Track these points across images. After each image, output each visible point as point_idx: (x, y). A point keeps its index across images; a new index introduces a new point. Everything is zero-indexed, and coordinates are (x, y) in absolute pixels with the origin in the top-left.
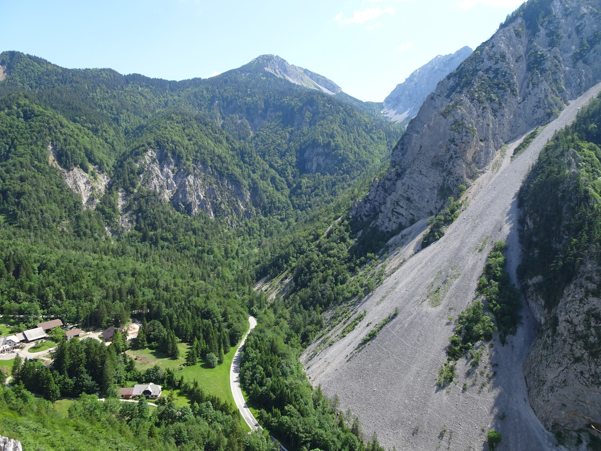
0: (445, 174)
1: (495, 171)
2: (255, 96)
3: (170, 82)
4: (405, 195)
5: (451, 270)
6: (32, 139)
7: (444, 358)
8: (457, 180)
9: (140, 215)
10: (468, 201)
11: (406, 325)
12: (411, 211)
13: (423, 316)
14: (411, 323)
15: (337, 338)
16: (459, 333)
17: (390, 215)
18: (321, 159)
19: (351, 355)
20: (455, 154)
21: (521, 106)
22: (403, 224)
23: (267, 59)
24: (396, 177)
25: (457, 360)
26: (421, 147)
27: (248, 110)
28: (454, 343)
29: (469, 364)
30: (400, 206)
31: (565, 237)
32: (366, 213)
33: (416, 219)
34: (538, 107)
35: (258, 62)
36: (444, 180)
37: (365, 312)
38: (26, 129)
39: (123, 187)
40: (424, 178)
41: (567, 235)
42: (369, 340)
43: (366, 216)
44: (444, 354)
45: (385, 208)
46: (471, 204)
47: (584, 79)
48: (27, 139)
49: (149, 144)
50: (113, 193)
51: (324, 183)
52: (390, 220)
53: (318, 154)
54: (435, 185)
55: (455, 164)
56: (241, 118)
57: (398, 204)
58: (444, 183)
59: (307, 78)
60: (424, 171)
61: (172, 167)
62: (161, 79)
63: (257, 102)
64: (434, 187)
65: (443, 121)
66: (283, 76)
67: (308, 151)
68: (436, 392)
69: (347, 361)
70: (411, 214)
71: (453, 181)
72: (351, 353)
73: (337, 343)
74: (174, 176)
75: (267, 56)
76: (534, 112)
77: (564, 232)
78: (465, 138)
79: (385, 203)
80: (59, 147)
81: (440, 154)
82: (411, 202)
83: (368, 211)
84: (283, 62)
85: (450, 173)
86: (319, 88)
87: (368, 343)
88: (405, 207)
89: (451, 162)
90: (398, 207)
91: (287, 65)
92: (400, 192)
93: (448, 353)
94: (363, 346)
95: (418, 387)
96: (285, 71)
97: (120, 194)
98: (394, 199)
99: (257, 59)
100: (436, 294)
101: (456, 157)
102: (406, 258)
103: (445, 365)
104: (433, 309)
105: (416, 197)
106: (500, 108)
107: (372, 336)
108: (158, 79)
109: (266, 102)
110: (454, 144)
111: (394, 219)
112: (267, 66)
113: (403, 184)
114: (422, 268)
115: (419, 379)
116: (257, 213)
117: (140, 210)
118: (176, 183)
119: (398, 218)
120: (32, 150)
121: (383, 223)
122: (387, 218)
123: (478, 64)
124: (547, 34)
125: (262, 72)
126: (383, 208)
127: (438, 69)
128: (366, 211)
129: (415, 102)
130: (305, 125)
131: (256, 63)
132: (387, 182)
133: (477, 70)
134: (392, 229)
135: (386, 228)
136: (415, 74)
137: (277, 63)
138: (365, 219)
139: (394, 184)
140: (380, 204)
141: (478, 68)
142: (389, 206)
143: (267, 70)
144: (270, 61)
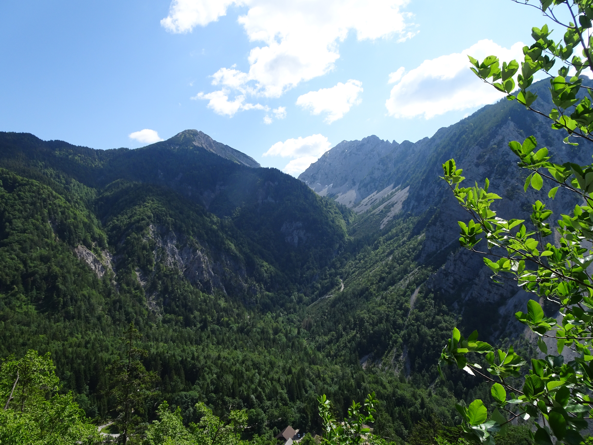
3: (97, 151)
6: (26, 211)
9: (167, 296)
12: (510, 283)
17: (488, 286)
18: (301, 234)
22: (505, 295)
23: (194, 134)
32: (451, 286)
33: (516, 290)
35: (185, 136)
38: (15, 200)
39: (139, 266)
45: (480, 281)
48: (20, 211)
49: (149, 217)
50: (131, 273)
51: (312, 256)
53: (298, 228)
59: (229, 153)
61: (174, 242)
62: (87, 148)
66: (209, 150)
67: (284, 225)
74: (179, 252)
75: (192, 131)
80: (58, 221)
83: (452, 283)
84: (207, 138)
88: (503, 279)
91: (211, 141)
96: (210, 145)
97: (137, 274)
98: (486, 272)
99: (183, 133)
108: (83, 147)
111: (494, 291)
112: (194, 140)
116: (261, 288)
117: (165, 290)
118: (182, 259)
119: (498, 290)
120: (34, 225)
121: (480, 294)
122: (485, 290)
123: (505, 156)
124: (541, 135)
125: (192, 146)
126: (477, 281)
127: (348, 152)
128: (450, 284)
129: (332, 180)
130: (270, 200)
131: (183, 136)
132: (463, 256)
133: (507, 161)
134: (494, 301)
135: (487, 299)
136: (326, 155)
137: (202, 139)
138: (452, 291)
139: (471, 258)
140: (460, 276)
141: (507, 159)
142: (483, 278)
143: (196, 145)
144: (196, 136)
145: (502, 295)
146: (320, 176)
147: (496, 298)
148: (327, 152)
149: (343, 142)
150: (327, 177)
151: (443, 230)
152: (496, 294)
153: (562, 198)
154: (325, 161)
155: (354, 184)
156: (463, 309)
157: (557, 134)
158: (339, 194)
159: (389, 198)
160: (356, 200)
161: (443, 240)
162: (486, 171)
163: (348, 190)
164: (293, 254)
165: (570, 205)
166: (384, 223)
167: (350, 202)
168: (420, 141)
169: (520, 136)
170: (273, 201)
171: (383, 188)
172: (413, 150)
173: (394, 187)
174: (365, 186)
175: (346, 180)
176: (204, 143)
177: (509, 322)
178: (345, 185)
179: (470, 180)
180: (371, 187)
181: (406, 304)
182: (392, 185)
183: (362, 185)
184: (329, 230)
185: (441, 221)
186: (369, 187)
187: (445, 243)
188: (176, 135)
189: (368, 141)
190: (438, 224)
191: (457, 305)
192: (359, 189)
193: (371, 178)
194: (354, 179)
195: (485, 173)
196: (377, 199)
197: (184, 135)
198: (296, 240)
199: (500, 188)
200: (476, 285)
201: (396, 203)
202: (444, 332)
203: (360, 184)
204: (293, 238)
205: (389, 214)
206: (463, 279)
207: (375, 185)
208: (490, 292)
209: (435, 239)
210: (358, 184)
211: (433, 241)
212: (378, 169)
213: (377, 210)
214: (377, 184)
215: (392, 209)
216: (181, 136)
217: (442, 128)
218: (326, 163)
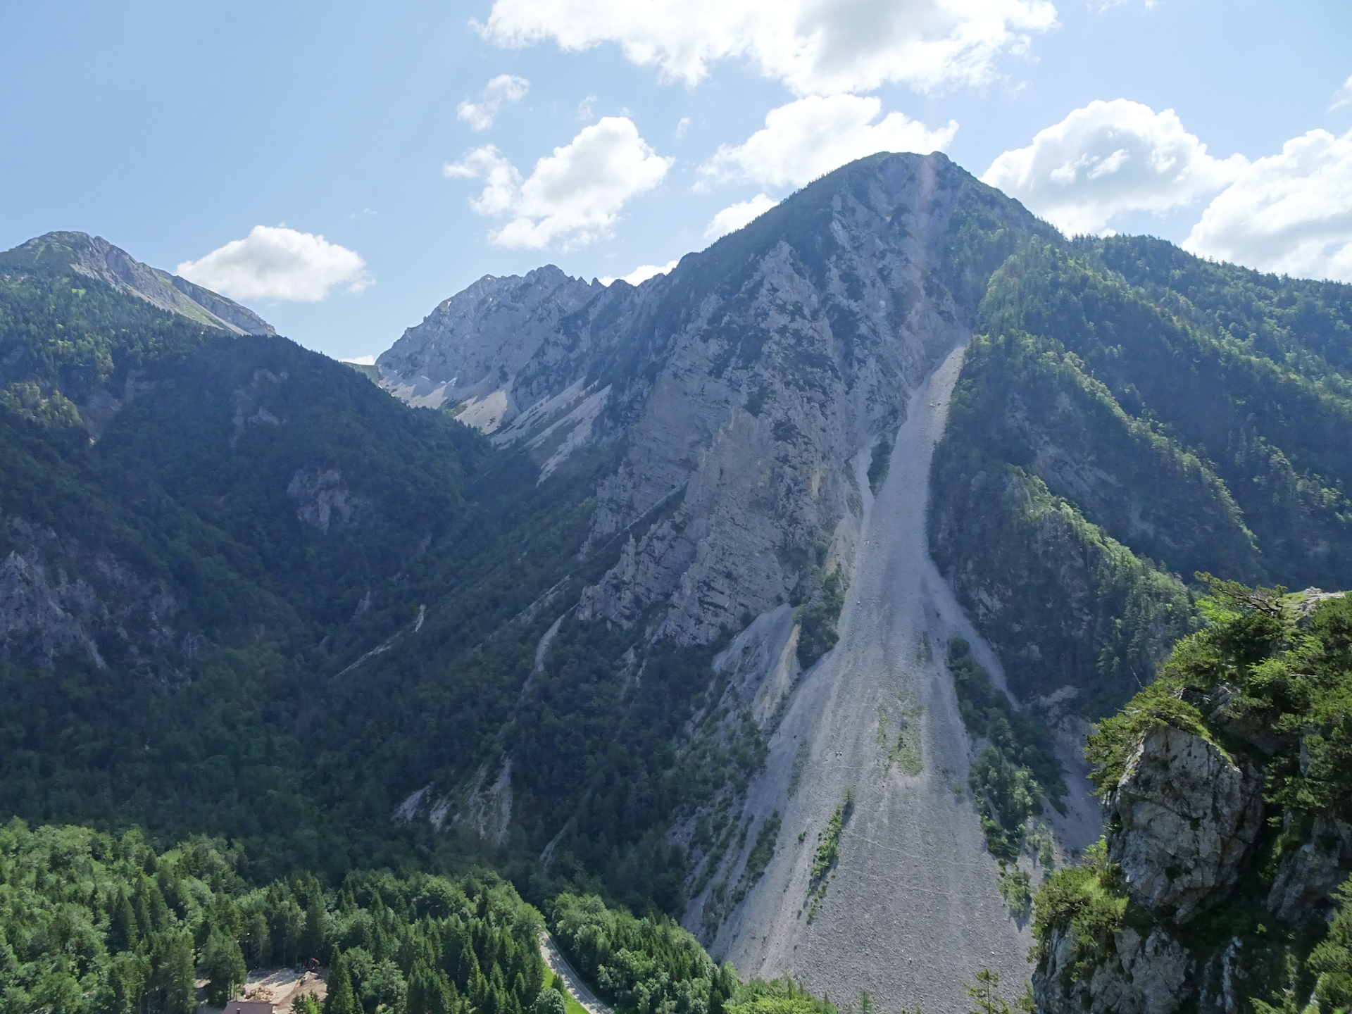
0: (784, 522)
1: (858, 514)
2: (81, 337)
4: (720, 567)
5: (899, 702)
7: (992, 864)
8: (810, 533)
10: (843, 570)
11: (886, 821)
12: (741, 599)
13: (906, 796)
14: (893, 814)
15: (744, 883)
16: (986, 812)
17: (696, 610)
18: (340, 499)
19: (809, 909)
20: (795, 484)
21: (850, 397)
22: (729, 626)
23: (76, 243)
24: (674, 533)
25: (1015, 860)
26: (722, 471)
27: (66, 371)
28: (990, 831)
29: (1038, 863)
30: (716, 590)
31: (1085, 618)
32: (627, 612)
33: (753, 613)
34: (875, 401)
35: (49, 247)
36: (786, 534)
37: (775, 815)
40: (744, 533)
41: (1087, 615)
42: (827, 869)
43: (628, 618)
44: (987, 857)
45: (681, 598)
46: (852, 576)
47: (916, 357)
52: (699, 621)
53: (329, 486)
54: (769, 545)
55: (801, 503)
56: (47, 393)
57: (710, 588)
58: (786, 540)
59: (183, 298)
60: (740, 519)
63: (92, 352)
64: (766, 549)
65: (754, 422)
66: (124, 289)
67: (296, 479)
68: (1020, 929)
69: (809, 923)
70: (742, 605)
71: (803, 535)
72: (805, 904)
73: (752, 893)
75: (70, 235)
76: (869, 410)
77: (1080, 610)
78: (805, 455)
79: (678, 587)
81: (761, 484)
82: (735, 580)
83: (628, 605)
84: (118, 256)
85: (793, 521)
86: (220, 324)
87: (830, 874)
88: (727, 592)
89: (791, 501)
90: (712, 594)
91: (130, 264)
92: (708, 563)
93: (995, 853)
94: (822, 883)
95: (983, 929)
96: (128, 276)
98: (698, 577)
99: (42, 239)
100: (903, 751)
101: (800, 491)
102: (786, 693)
103: (1003, 875)
104: (916, 779)
105: (742, 570)
106: (827, 401)
107: (829, 859)
109: (118, 353)
110: (790, 466)
111: (708, 618)
112: (77, 261)
113: (713, 546)
114: (838, 705)
115: (976, 914)
119: (716, 615)
121: (682, 628)
122: (691, 617)
123: (760, 319)
124: (840, 276)
125: (68, 276)
126: (675, 598)
127: (495, 302)
128: (624, 607)
129: (456, 369)
130: (265, 416)
131: (42, 249)
132: (656, 543)
133: (762, 330)
134: (707, 641)
135: (694, 638)
136: (443, 309)
137: (101, 257)
138: (626, 625)
139: (672, 547)
140: (648, 589)
141: (762, 326)
142: (689, 593)
143: (81, 272)
144: (82, 248)
145: (723, 627)
146: (427, 359)
147: (713, 633)
148: (445, 302)
149: (484, 279)
150: (445, 362)
151: (630, 485)
152: (713, 625)
153: (868, 412)
154: (439, 323)
155: (504, 377)
156: (644, 664)
157: (871, 274)
158: (469, 402)
159: (570, 408)
160: (505, 415)
161: (631, 507)
162: (721, 352)
163: (491, 392)
164: (311, 550)
165: (881, 424)
166: (548, 468)
167: (492, 421)
168: (646, 281)
169: (796, 276)
170: (275, 420)
171: (562, 386)
172: (632, 302)
173: (586, 385)
174: (527, 382)
175: (488, 368)
176: (108, 270)
177: (730, 686)
178: (484, 380)
179: (690, 370)
180: (539, 384)
181: (524, 661)
182: (581, 381)
183: (520, 379)
184: (410, 489)
185: (628, 464)
186: (534, 384)
187: (634, 514)
188: (22, 246)
189: (539, 279)
190: (621, 470)
191: (632, 656)
192: (515, 390)
193: (540, 363)
194: (503, 367)
195: (719, 355)
196: (545, 413)
197: (45, 244)
198: (325, 516)
199: (741, 389)
200: (674, 607)
201: (580, 421)
202: (593, 721)
203: (517, 378)
204: (317, 510)
205: (561, 447)
206: (653, 595)
207: (547, 381)
208: (701, 622)
209: (614, 507)
210: (512, 378)
211: (611, 509)
212: (556, 344)
213: (538, 438)
214: (552, 379)
215: (570, 435)
216: (36, 247)
217: (691, 254)
218: (442, 328)
